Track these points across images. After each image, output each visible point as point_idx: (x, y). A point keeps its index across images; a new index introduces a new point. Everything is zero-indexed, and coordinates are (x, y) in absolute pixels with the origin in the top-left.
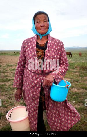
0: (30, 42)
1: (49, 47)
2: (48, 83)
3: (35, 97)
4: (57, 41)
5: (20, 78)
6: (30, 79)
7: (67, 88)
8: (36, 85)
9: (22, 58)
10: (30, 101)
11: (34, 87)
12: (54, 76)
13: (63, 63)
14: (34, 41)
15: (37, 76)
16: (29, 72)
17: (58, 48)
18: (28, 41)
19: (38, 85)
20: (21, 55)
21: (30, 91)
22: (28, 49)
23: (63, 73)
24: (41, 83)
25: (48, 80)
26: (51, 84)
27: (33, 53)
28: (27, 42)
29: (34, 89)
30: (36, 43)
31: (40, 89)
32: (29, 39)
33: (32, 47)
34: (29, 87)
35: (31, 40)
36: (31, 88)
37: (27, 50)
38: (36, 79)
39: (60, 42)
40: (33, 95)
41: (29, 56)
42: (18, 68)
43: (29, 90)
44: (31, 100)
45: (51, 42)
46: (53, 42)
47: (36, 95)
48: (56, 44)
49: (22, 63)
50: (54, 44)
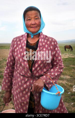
0: (20, 40)
1: (40, 47)
2: (38, 88)
3: (23, 103)
4: (50, 40)
5: (9, 80)
6: (18, 82)
7: (59, 95)
8: (25, 89)
9: (11, 59)
10: (18, 106)
11: (23, 92)
12: (44, 81)
13: (57, 64)
14: (24, 39)
15: (26, 80)
16: (18, 75)
17: (51, 47)
18: (18, 40)
19: (27, 90)
20: (10, 55)
21: (19, 96)
22: (17, 48)
23: (56, 76)
24: (30, 88)
25: (37, 86)
26: (40, 90)
27: (22, 54)
28: (16, 41)
29: (23, 94)
30: (26, 42)
31: (29, 94)
32: (19, 37)
33: (22, 46)
34: (17, 91)
35: (21, 38)
36: (20, 92)
37: (16, 50)
38: (26, 83)
39: (54, 40)
40: (22, 100)
41: (18, 57)
42: (7, 68)
43: (17, 94)
44: (20, 106)
45: (43, 40)
46: (46, 41)
47: (25, 100)
48: (48, 43)
49: (11, 64)
50: (46, 43)
